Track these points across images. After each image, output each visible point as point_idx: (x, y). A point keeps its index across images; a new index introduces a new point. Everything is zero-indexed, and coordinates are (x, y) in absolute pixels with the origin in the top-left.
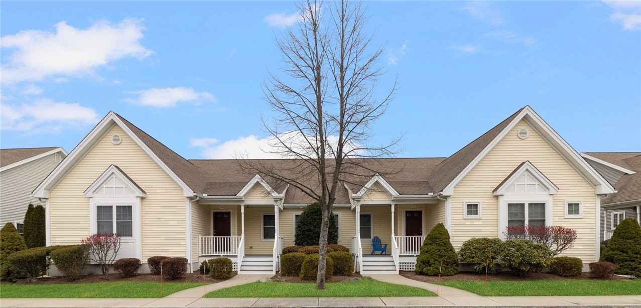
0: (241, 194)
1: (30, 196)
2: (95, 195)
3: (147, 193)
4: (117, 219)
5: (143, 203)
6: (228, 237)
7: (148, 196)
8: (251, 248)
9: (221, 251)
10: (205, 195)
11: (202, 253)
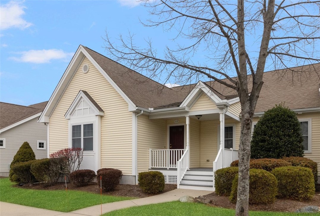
0: (184, 104)
1: (38, 121)
2: (72, 117)
3: (105, 112)
4: (84, 137)
5: (102, 121)
6: (181, 150)
7: (105, 114)
8: (208, 161)
9: (173, 163)
10: (151, 109)
11: (152, 166)
